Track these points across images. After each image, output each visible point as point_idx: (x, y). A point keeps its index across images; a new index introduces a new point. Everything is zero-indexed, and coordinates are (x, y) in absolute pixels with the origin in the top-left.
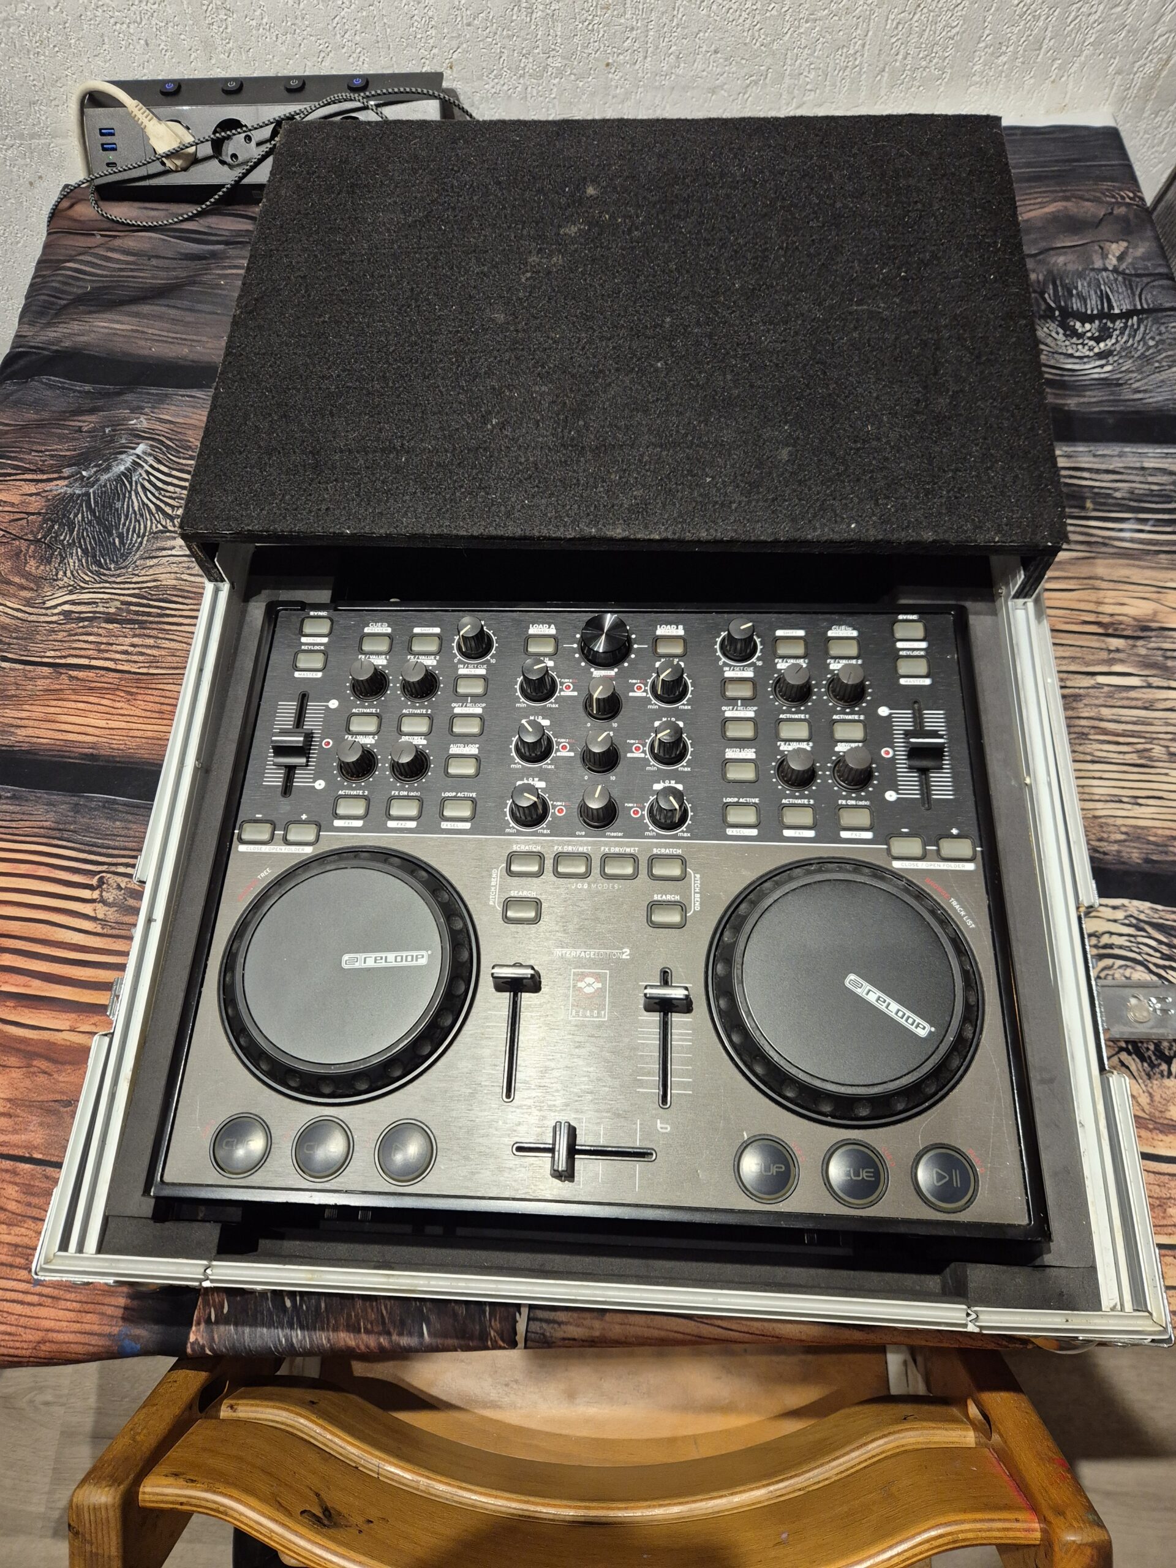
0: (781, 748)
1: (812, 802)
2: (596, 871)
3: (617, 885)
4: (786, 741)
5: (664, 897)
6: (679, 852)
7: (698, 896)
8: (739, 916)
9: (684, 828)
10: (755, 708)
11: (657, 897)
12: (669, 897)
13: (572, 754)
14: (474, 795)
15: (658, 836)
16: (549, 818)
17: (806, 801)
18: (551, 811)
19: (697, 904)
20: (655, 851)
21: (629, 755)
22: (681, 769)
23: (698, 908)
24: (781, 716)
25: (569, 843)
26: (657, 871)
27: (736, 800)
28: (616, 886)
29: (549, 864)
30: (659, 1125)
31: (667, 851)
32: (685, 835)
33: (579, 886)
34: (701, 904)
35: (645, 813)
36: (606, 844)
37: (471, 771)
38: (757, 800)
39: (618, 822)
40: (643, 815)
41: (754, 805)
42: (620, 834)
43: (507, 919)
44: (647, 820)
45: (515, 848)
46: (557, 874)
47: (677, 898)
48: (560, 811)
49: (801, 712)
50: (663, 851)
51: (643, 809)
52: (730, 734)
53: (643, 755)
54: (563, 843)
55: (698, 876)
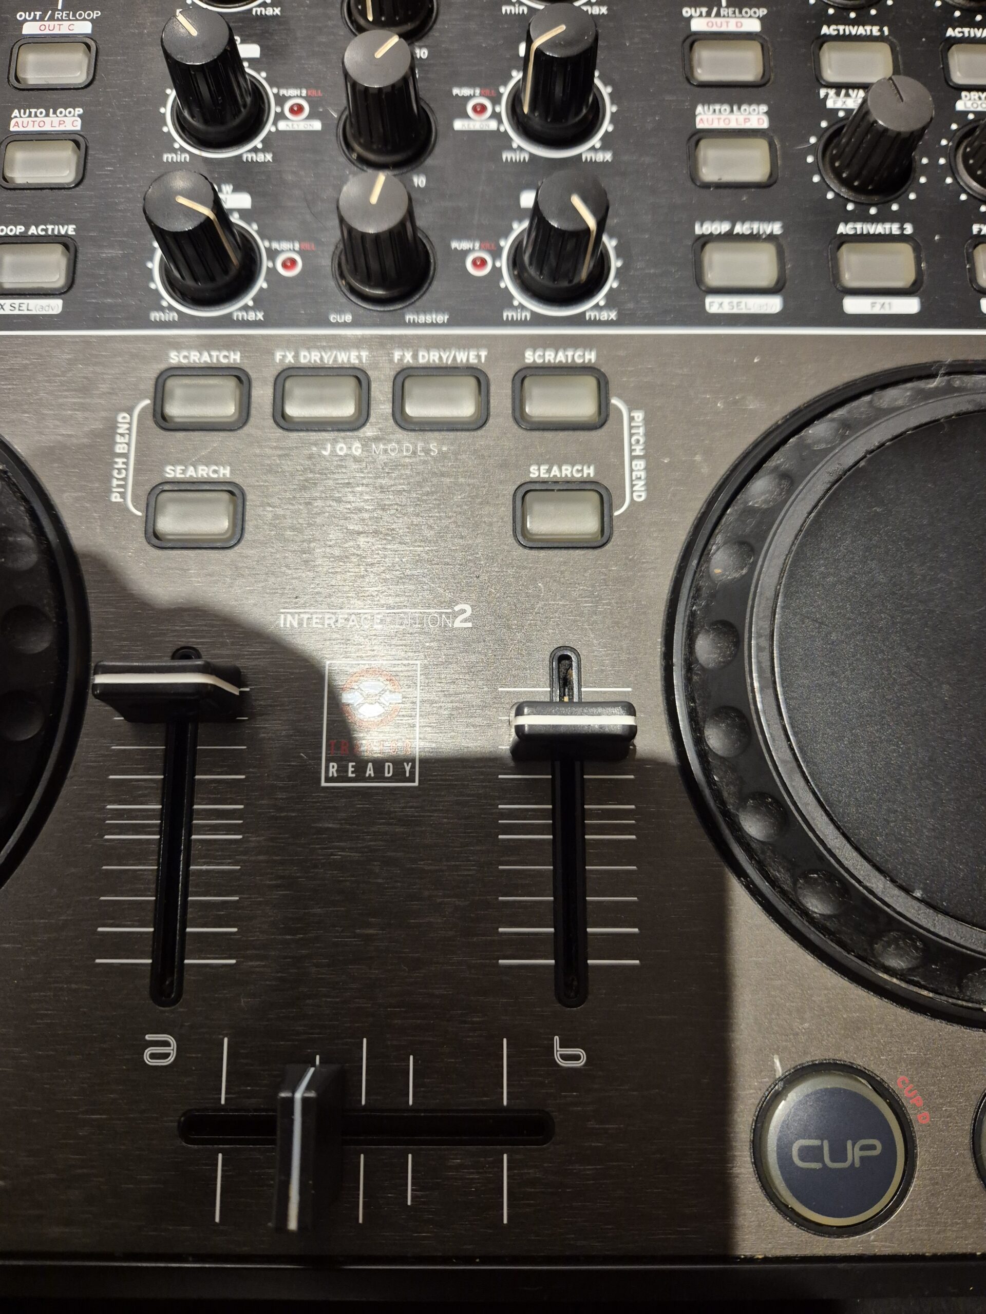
0: (830, 104)
1: (909, 229)
2: (382, 406)
3: (435, 444)
4: (838, 87)
5: (555, 471)
6: (591, 357)
7: (640, 464)
8: (749, 511)
9: (600, 298)
10: (763, 12)
11: (537, 472)
12: (567, 471)
13: (317, 125)
14: (70, 230)
15: (538, 320)
16: (261, 283)
17: (895, 229)
18: (266, 264)
19: (640, 485)
20: (531, 357)
21: (459, 125)
22: (587, 156)
23: (640, 495)
24: (825, 30)
25: (310, 343)
26: (535, 409)
27: (724, 227)
28: (433, 446)
29: (262, 394)
30: (558, 1051)
31: (561, 357)
32: (605, 316)
33: (341, 448)
34: (649, 486)
35: (503, 263)
36: (404, 343)
37: (66, 175)
38: (776, 228)
39: (437, 287)
40: (496, 271)
41: (771, 238)
42: (442, 318)
43: (156, 539)
44: (507, 282)
45: (175, 358)
46: (282, 420)
47: (589, 472)
48: (290, 264)
49: (872, 21)
50: (550, 357)
51: (496, 253)
52: (703, 74)
53: (493, 125)
54: (296, 344)
55: (639, 415)
